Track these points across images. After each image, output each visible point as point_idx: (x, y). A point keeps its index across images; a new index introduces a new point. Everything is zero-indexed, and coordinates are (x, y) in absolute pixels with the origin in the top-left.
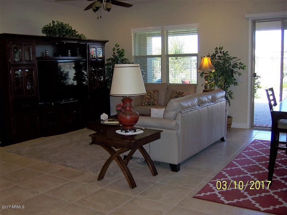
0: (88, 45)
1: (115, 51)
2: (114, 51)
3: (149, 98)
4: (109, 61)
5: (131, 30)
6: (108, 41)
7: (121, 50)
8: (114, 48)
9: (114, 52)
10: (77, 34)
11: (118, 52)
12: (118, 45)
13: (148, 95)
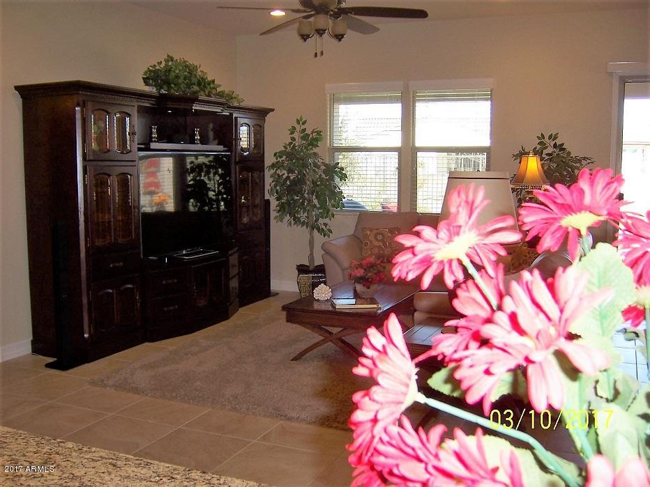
0: (236, 118)
1: (296, 135)
2: (292, 133)
3: (380, 246)
4: (281, 157)
5: (327, 86)
6: (273, 110)
7: (312, 133)
8: (294, 128)
9: (292, 136)
10: (218, 90)
11: (303, 138)
12: (304, 119)
13: (377, 239)
